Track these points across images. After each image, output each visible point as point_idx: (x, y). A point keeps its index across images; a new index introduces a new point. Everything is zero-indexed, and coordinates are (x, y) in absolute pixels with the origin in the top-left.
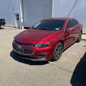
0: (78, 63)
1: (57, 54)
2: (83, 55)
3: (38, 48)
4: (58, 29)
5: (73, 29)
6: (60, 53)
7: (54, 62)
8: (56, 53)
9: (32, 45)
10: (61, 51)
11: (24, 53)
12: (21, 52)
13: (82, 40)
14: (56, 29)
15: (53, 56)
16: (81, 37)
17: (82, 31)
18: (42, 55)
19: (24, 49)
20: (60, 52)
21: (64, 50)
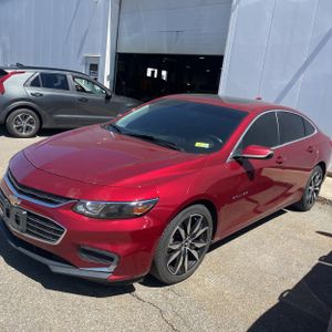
0: (264, 311)
1: (175, 256)
2: (301, 277)
3: (86, 218)
4: (206, 146)
5: (270, 156)
6: (195, 253)
7: (160, 290)
8: (173, 251)
9: (64, 203)
10: (198, 245)
11: (28, 232)
12: (18, 222)
13: (324, 201)
14: (198, 144)
15: (154, 265)
16: (317, 192)
17: (323, 165)
18: (97, 251)
19: (29, 213)
20: (196, 249)
21: (217, 239)
